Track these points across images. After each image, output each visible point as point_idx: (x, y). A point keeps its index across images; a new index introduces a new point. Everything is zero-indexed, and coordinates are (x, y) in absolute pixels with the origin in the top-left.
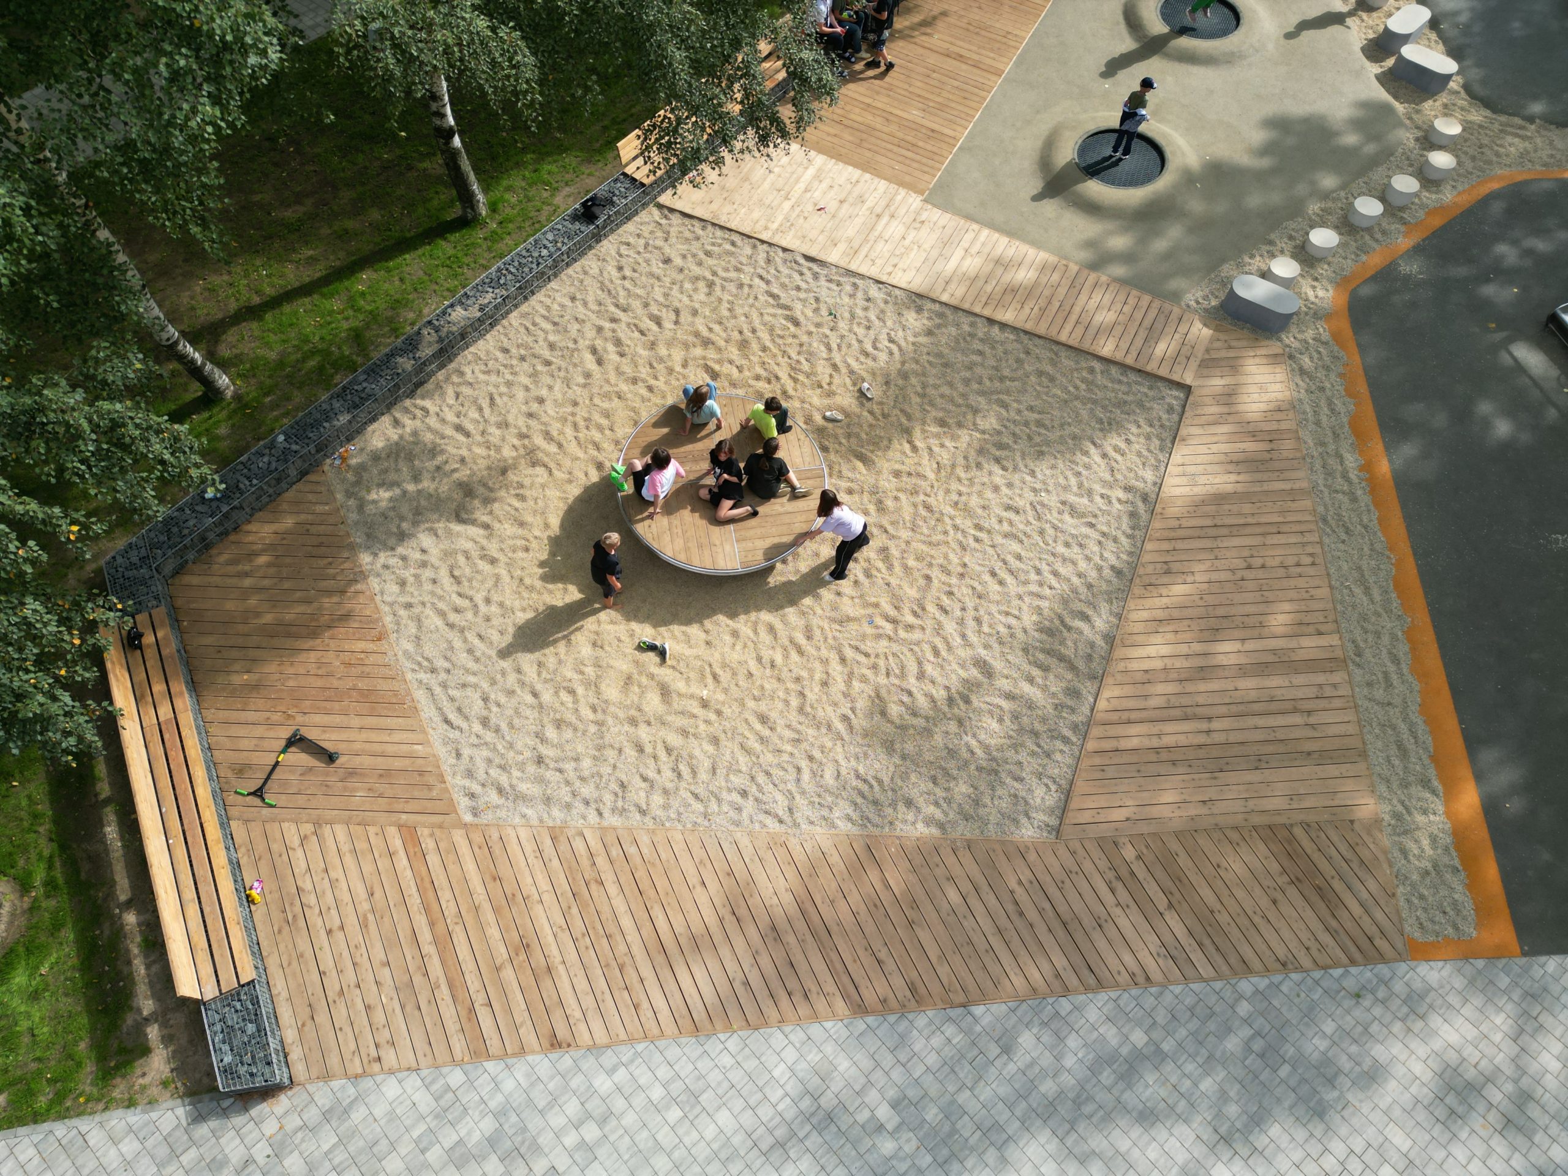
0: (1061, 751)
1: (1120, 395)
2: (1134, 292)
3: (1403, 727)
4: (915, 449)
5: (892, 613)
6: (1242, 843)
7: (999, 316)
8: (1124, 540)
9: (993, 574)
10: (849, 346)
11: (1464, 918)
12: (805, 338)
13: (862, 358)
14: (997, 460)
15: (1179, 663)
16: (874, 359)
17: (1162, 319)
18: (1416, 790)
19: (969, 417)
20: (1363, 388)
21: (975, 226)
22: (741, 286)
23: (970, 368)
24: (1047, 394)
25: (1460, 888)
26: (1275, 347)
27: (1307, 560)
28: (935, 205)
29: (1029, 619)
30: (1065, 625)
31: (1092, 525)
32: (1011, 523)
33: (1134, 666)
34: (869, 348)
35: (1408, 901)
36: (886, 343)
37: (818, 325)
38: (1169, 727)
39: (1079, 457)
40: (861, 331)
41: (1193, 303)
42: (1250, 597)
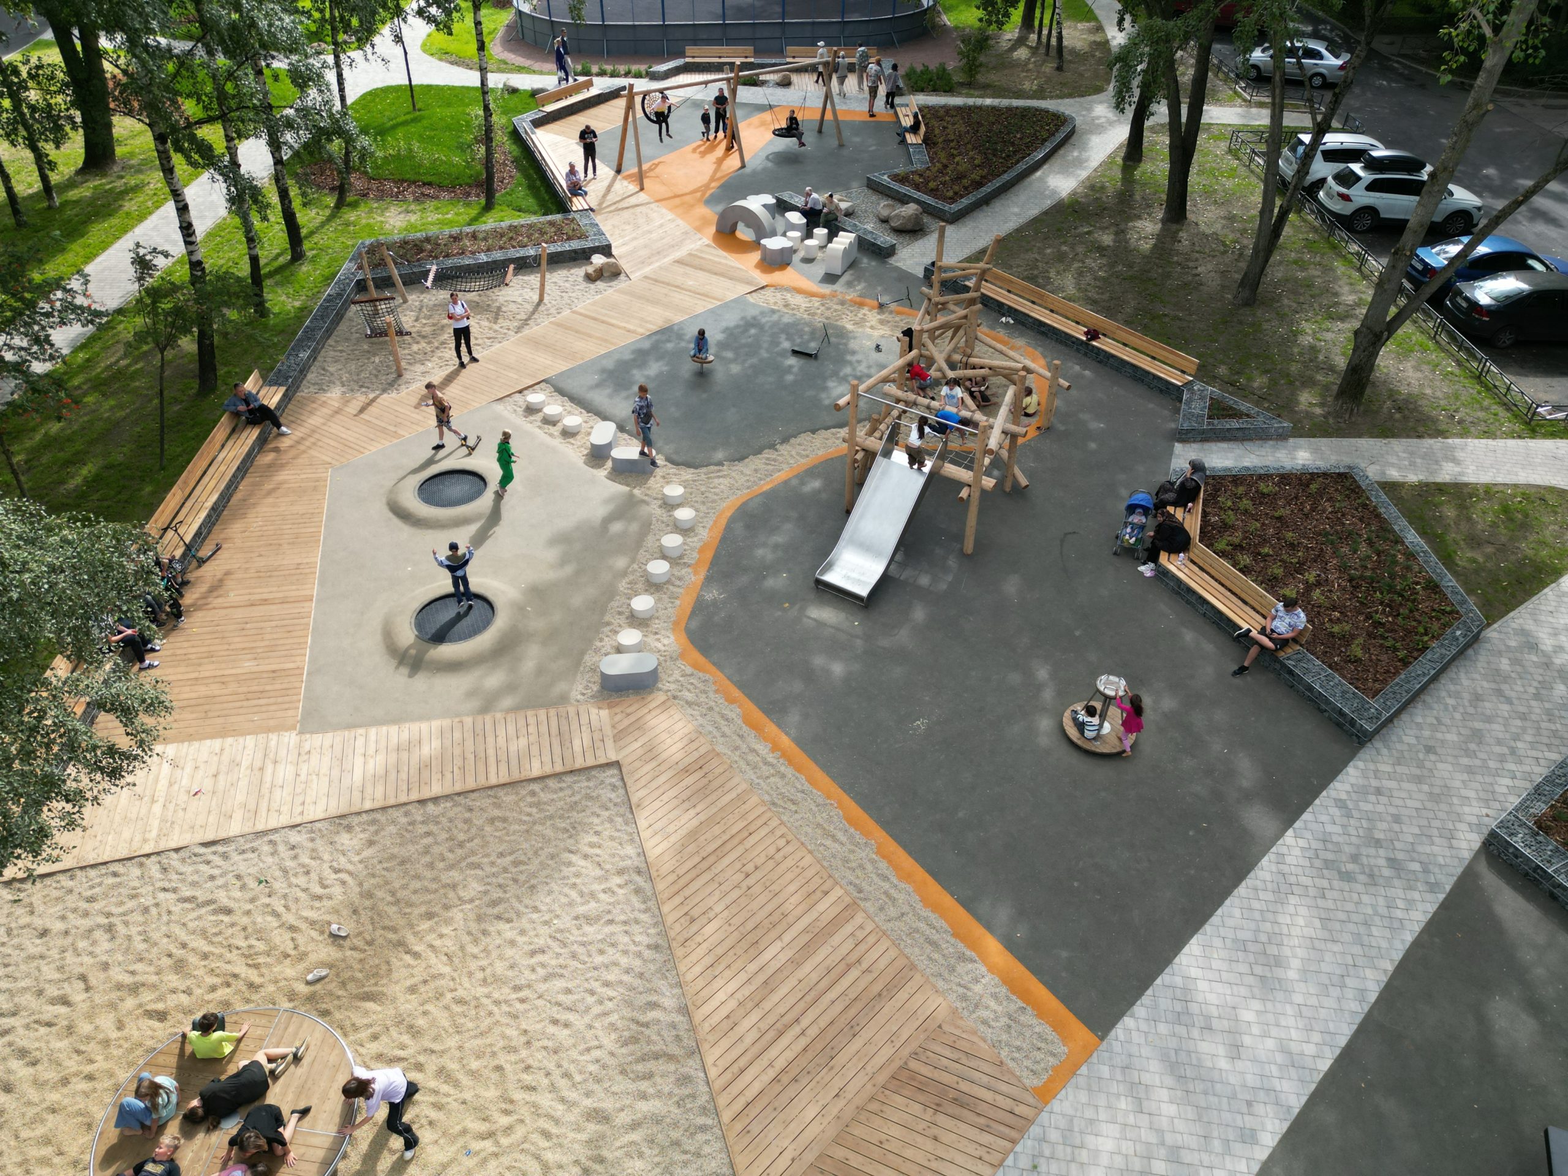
0: (707, 1142)
1: (568, 800)
2: (530, 713)
3: (922, 926)
4: (416, 955)
5: (484, 1127)
6: (885, 1108)
7: (426, 794)
8: (644, 917)
9: (555, 1022)
10: (297, 900)
11: (1053, 1043)
12: (245, 920)
13: (317, 904)
14: (499, 917)
15: (746, 991)
16: (330, 898)
17: (564, 722)
18: (961, 968)
19: (451, 894)
20: (737, 693)
21: (361, 731)
22: (146, 910)
23: (426, 851)
24: (507, 834)
25: (1035, 1021)
26: (660, 697)
27: (782, 842)
28: (312, 733)
29: (609, 1041)
30: (642, 1025)
31: (611, 922)
32: (543, 965)
33: (715, 1019)
34: (318, 890)
35: (1013, 1059)
36: (334, 876)
37: (252, 900)
38: (773, 1052)
39: (567, 871)
40: (301, 880)
41: (579, 697)
42: (762, 899)
